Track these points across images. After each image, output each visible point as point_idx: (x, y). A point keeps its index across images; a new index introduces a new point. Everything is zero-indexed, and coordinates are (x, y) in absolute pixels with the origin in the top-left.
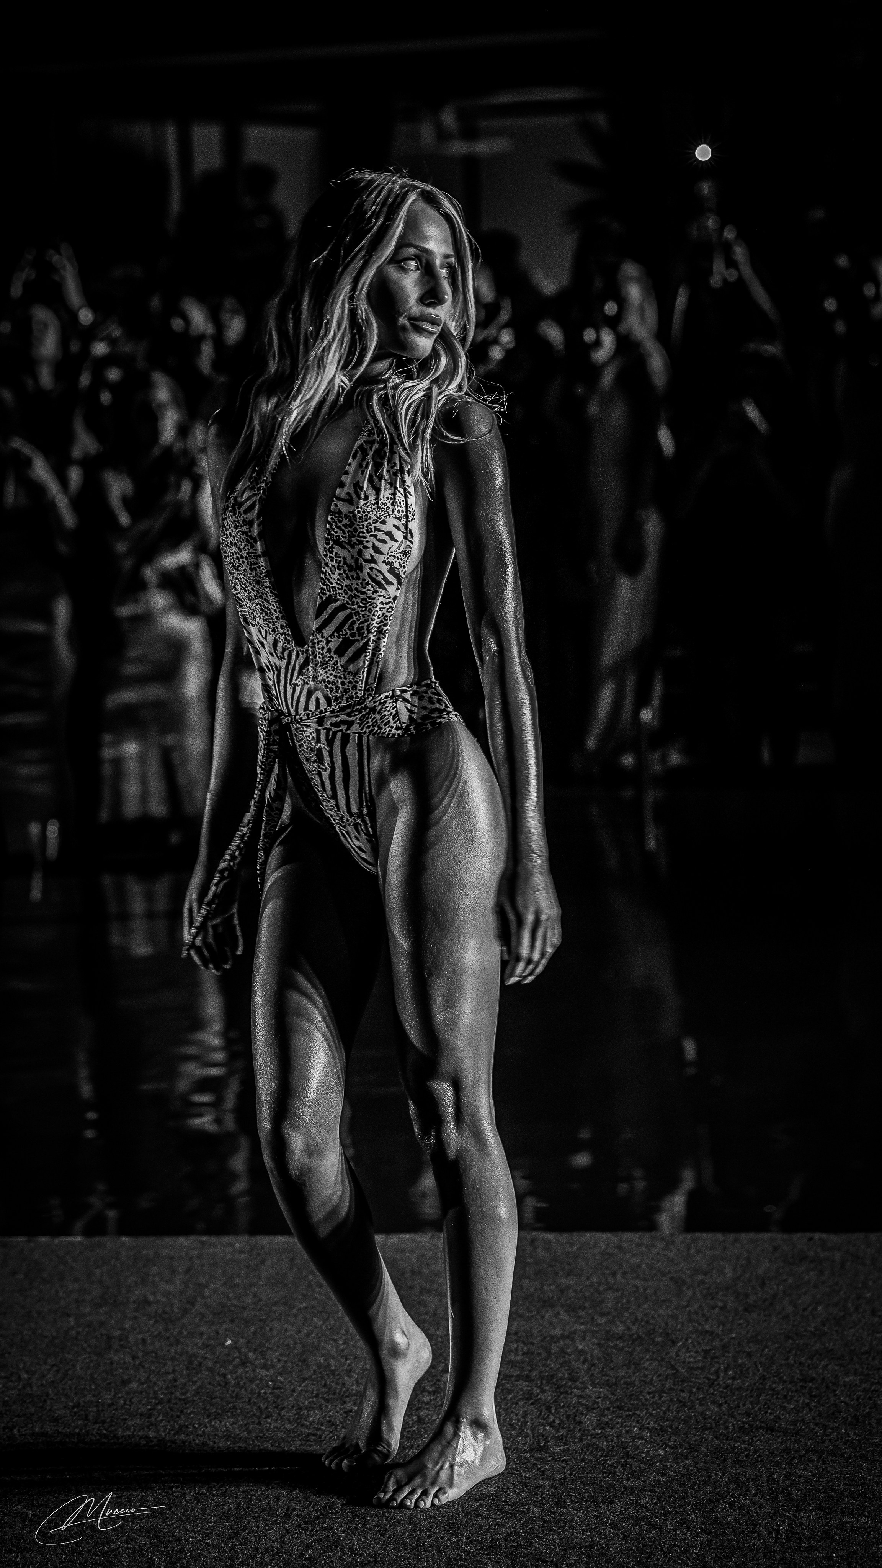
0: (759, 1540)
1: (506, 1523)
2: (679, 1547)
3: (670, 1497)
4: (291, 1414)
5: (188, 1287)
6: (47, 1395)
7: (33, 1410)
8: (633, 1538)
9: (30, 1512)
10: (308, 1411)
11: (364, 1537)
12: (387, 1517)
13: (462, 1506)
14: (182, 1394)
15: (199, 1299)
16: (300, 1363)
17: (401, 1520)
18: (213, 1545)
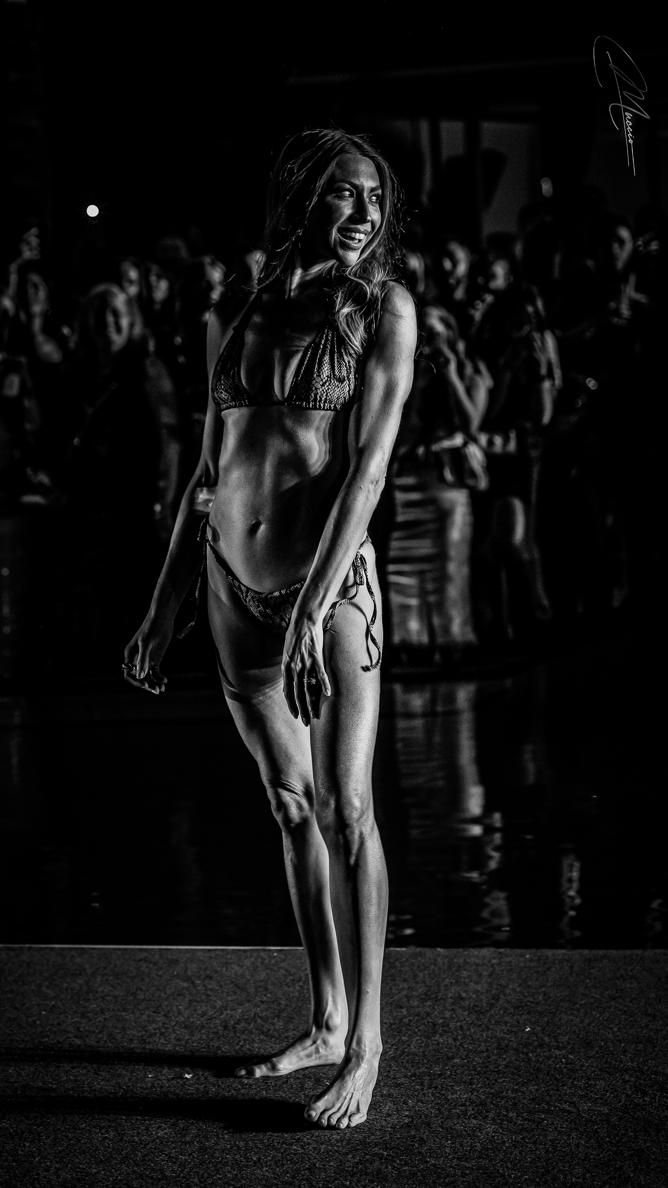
4: (582, 1084)
5: (492, 987)
6: (390, 1066)
10: (595, 1081)
14: (495, 1068)
15: (501, 996)
16: (585, 1045)
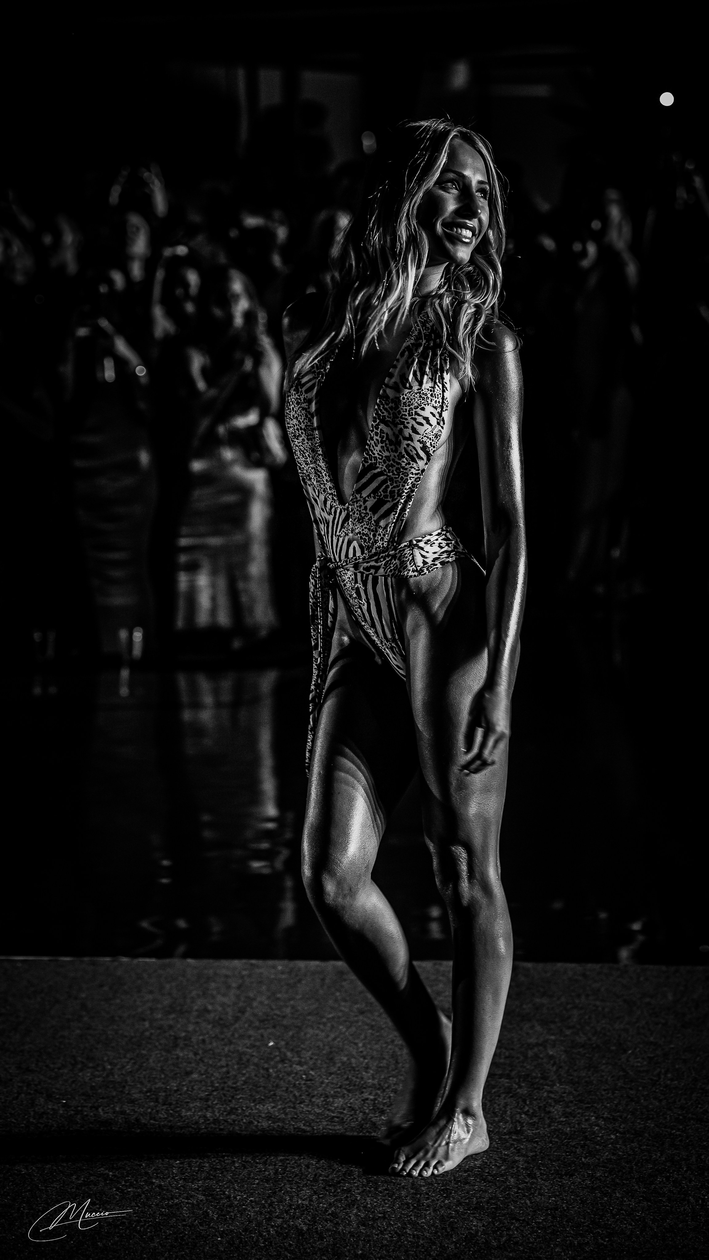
0: (689, 1206)
1: (489, 1189)
2: (625, 1210)
3: (618, 1172)
4: (319, 1101)
5: (240, 999)
6: (126, 1081)
7: (114, 1094)
8: (589, 1203)
9: (111, 1173)
10: (333, 1099)
11: (376, 1198)
12: (394, 1183)
13: (454, 1176)
14: (233, 1083)
15: (248, 1009)
16: (327, 1061)
17: (405, 1185)
18: (255, 1202)
